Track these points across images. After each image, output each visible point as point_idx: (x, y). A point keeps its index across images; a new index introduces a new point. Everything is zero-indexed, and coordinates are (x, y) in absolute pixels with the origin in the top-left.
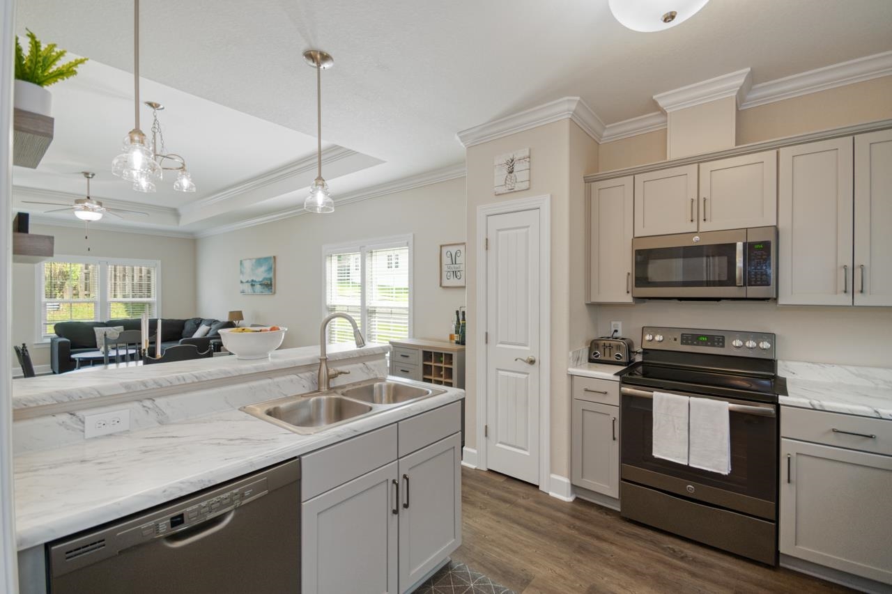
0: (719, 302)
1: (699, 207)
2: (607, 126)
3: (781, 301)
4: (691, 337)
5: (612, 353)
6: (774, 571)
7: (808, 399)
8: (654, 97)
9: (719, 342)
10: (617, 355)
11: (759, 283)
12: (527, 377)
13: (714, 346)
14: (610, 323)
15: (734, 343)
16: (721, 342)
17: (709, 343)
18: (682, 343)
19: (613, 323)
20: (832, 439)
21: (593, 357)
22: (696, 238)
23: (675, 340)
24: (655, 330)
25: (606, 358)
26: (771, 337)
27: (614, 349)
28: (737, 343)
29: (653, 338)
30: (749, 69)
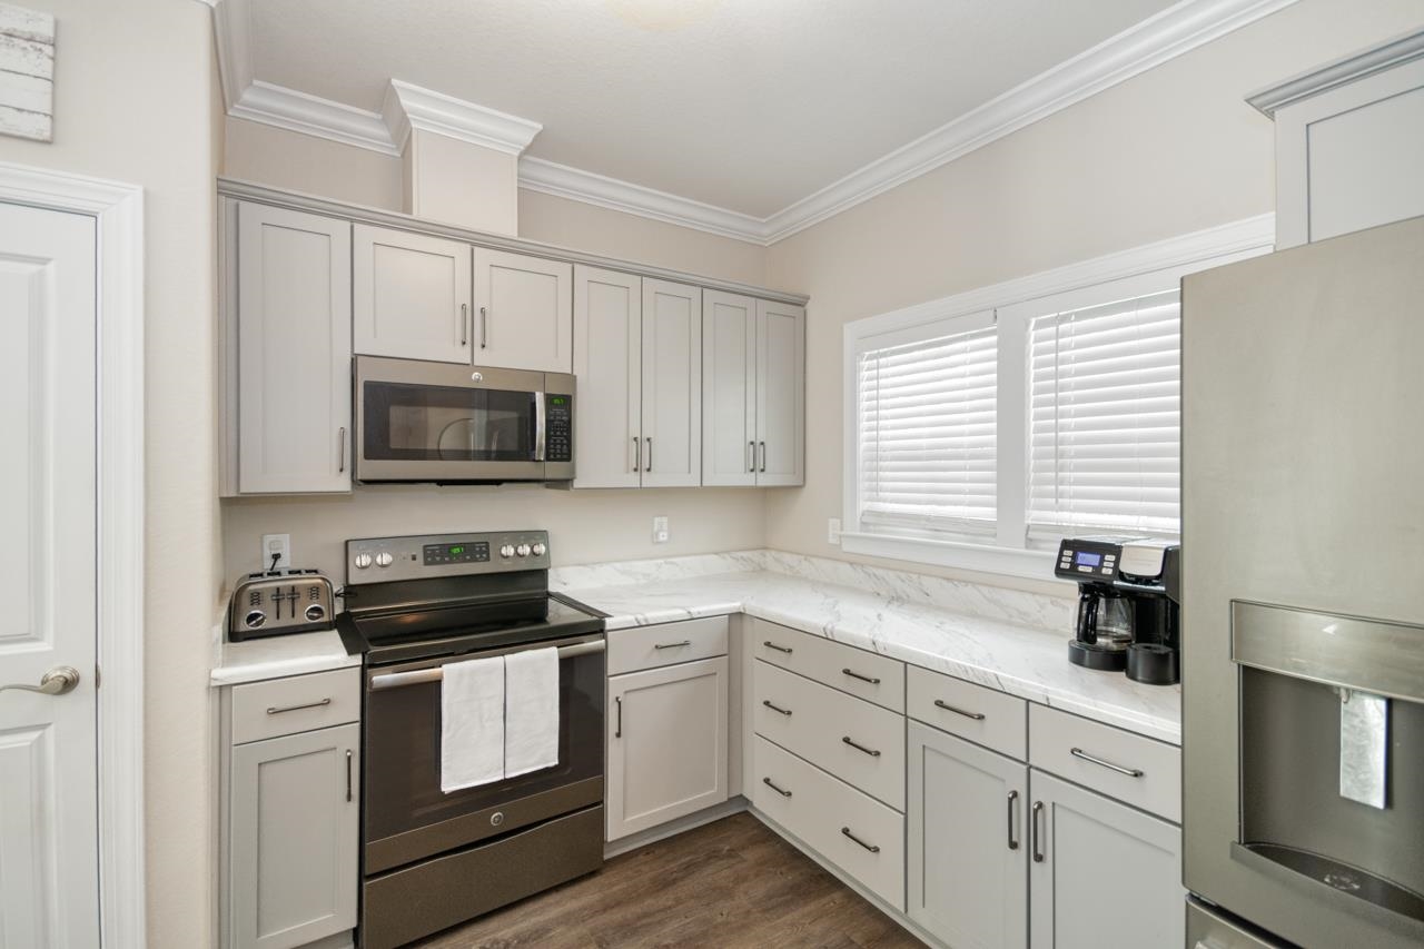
0: (500, 487)
1: (473, 322)
2: (256, 82)
3: (577, 484)
4: (439, 550)
5: (297, 607)
6: (601, 874)
7: (631, 614)
8: (395, 82)
9: (481, 552)
10: (313, 610)
11: (558, 456)
12: (41, 737)
13: (476, 560)
14: (262, 538)
15: (504, 551)
16: (484, 552)
17: (468, 557)
18: (426, 563)
19: (269, 538)
20: (657, 659)
21: (244, 627)
22: (476, 375)
23: (414, 558)
24: (375, 543)
25: (286, 621)
26: (540, 536)
27: (304, 598)
28: (509, 551)
29: (374, 560)
30: (540, 127)
